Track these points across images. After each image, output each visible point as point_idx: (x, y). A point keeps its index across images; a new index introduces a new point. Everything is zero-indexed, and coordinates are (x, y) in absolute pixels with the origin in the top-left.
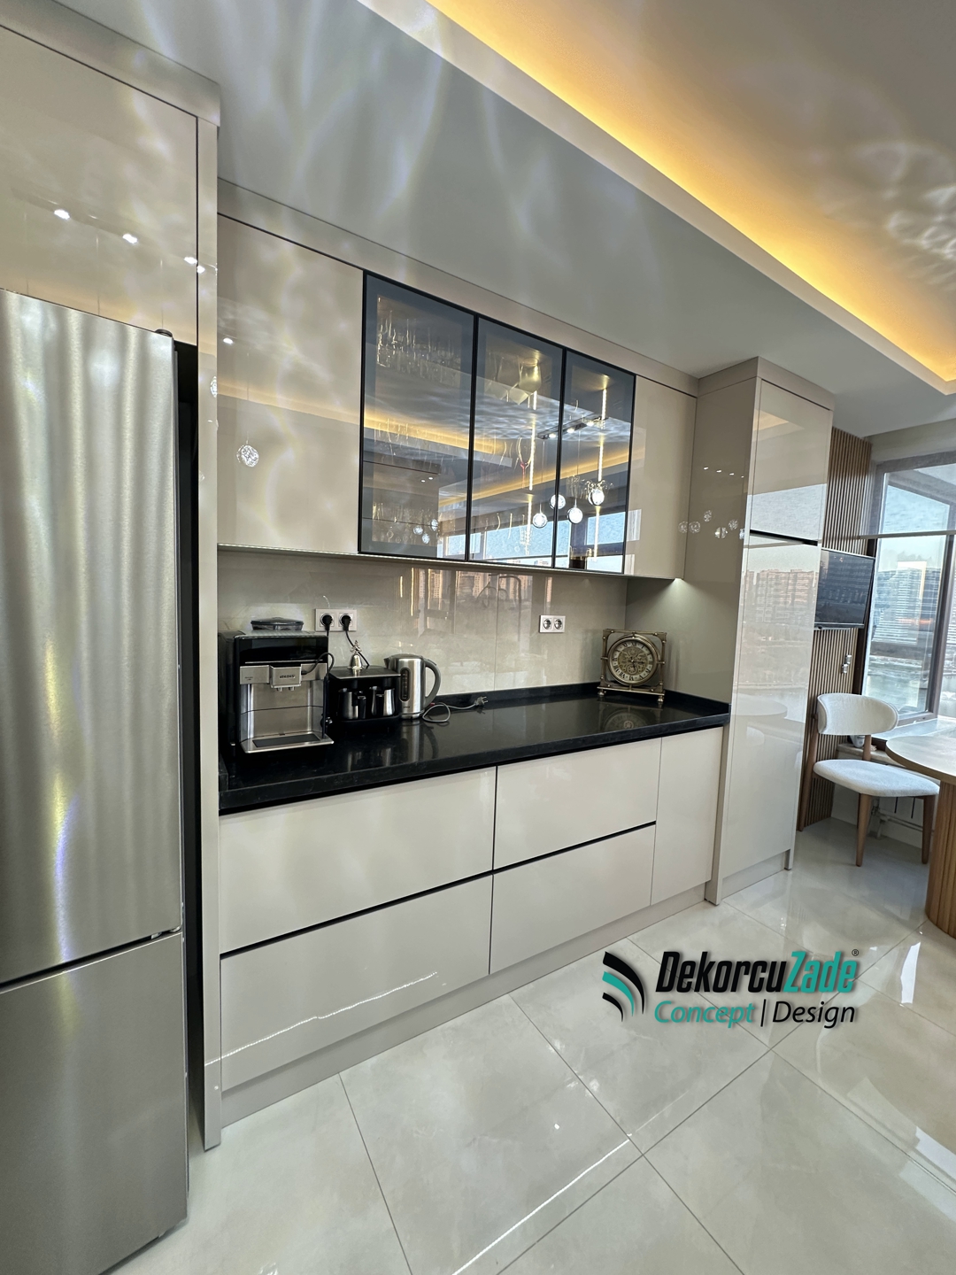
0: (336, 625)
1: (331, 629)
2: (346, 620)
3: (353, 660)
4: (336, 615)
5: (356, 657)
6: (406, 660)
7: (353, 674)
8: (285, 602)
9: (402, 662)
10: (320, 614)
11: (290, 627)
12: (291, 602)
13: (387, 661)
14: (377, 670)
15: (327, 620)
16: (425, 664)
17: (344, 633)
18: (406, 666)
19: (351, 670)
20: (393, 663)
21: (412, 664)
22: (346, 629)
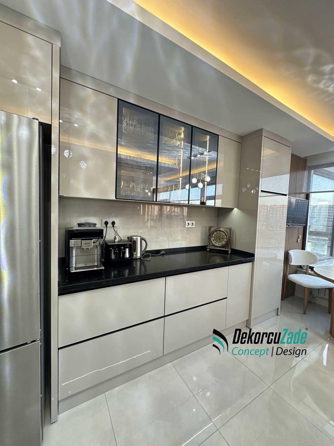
0: (110, 225)
1: (108, 226)
2: (113, 223)
3: (115, 237)
4: (110, 222)
5: (116, 236)
6: (135, 238)
7: (115, 243)
8: (91, 216)
9: (134, 238)
10: (104, 221)
11: (91, 226)
12: (93, 216)
13: (128, 238)
14: (124, 241)
15: (106, 223)
16: (142, 239)
17: (113, 227)
18: (135, 240)
19: (115, 241)
20: (130, 239)
21: (137, 239)
22: (113, 226)
